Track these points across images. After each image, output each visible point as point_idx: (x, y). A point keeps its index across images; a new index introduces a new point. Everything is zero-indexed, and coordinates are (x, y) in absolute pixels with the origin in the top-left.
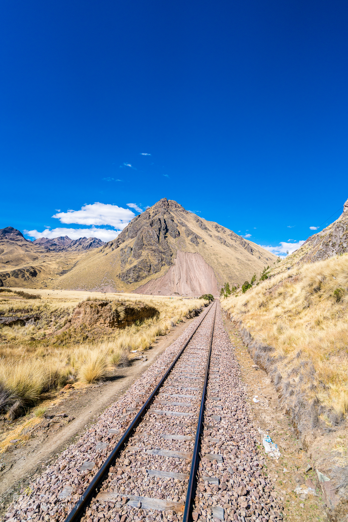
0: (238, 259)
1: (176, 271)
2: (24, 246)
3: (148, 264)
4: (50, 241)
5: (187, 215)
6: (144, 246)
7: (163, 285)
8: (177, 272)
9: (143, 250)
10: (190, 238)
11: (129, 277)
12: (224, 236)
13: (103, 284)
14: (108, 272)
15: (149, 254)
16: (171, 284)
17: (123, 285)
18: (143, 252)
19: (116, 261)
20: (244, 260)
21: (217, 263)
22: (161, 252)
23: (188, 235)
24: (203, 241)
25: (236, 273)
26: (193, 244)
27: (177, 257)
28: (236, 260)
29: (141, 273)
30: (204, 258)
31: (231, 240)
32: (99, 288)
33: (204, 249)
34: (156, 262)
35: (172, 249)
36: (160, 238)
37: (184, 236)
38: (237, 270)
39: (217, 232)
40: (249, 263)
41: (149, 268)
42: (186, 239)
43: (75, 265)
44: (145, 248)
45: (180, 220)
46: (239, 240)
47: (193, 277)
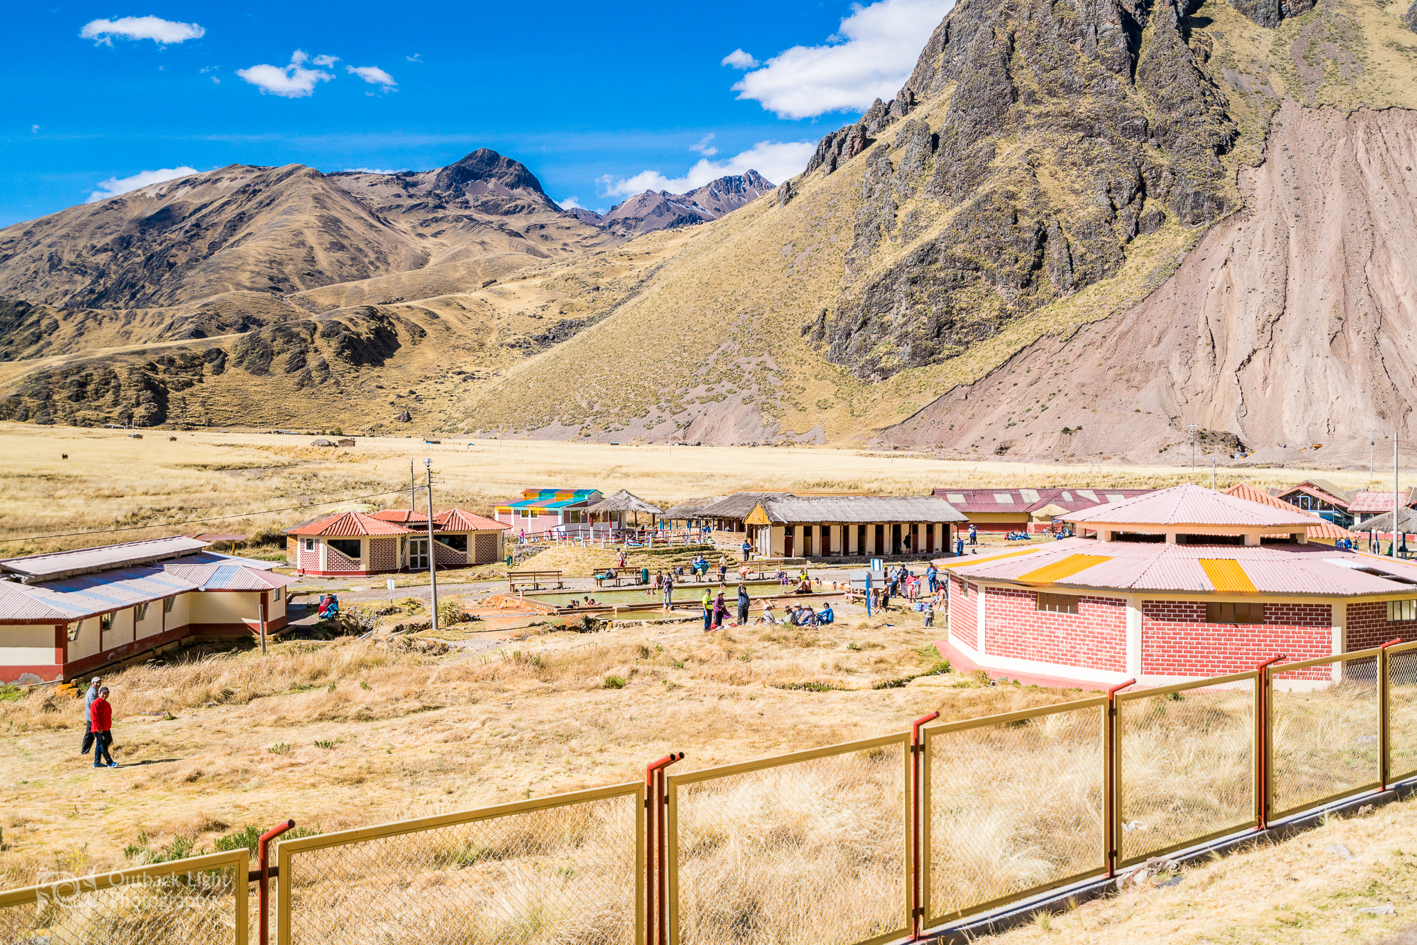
1: (1254, 258)
2: (535, 234)
3: (1024, 222)
4: (671, 205)
6: (1019, 105)
7: (1118, 377)
8: (1254, 269)
9: (1007, 132)
10: (1404, 3)
11: (884, 329)
13: (701, 390)
14: (756, 311)
15: (1049, 154)
16: (1188, 363)
17: (827, 391)
18: (1005, 148)
19: (820, 235)
22: (1144, 131)
27: (1276, 155)
29: (962, 298)
32: (666, 415)
34: (1091, 208)
35: (1234, 98)
36: (1148, 33)
41: (1028, 258)
42: (1369, 16)
43: (634, 292)
44: (1020, 116)
47: (1407, 301)
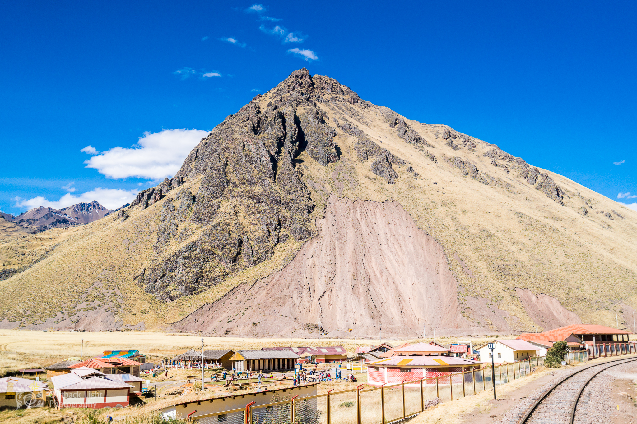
0: (520, 215)
1: (323, 254)
3: (233, 235)
4: (54, 214)
5: (366, 110)
6: (230, 187)
7: (273, 301)
8: (323, 259)
9: (225, 198)
10: (370, 162)
11: (172, 278)
12: (472, 158)
13: (84, 305)
14: (111, 269)
15: (242, 208)
16: (300, 296)
17: (146, 306)
18: (224, 204)
19: (141, 236)
20: (542, 219)
21: (454, 228)
22: (280, 202)
23: (366, 156)
24: (411, 169)
25: (517, 255)
26: (380, 178)
27: (329, 215)
28: (515, 216)
29: (207, 266)
30: (413, 215)
31: (493, 167)
32: (66, 316)
33: (413, 191)
34: (260, 231)
35: (313, 192)
36: (280, 164)
37: (354, 159)
38: (521, 247)
39: (450, 148)
40: (557, 225)
41: (235, 250)
42: (358, 165)
43: (43, 257)
44: (230, 192)
45: (344, 120)
46: (517, 165)
47: (378, 274)
